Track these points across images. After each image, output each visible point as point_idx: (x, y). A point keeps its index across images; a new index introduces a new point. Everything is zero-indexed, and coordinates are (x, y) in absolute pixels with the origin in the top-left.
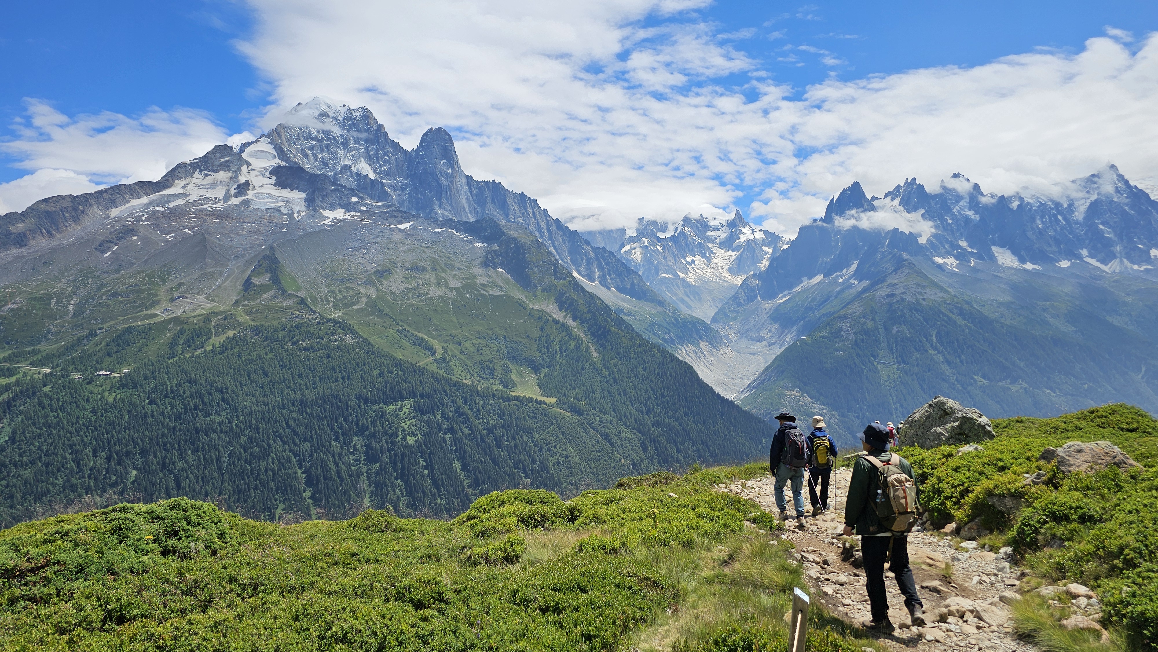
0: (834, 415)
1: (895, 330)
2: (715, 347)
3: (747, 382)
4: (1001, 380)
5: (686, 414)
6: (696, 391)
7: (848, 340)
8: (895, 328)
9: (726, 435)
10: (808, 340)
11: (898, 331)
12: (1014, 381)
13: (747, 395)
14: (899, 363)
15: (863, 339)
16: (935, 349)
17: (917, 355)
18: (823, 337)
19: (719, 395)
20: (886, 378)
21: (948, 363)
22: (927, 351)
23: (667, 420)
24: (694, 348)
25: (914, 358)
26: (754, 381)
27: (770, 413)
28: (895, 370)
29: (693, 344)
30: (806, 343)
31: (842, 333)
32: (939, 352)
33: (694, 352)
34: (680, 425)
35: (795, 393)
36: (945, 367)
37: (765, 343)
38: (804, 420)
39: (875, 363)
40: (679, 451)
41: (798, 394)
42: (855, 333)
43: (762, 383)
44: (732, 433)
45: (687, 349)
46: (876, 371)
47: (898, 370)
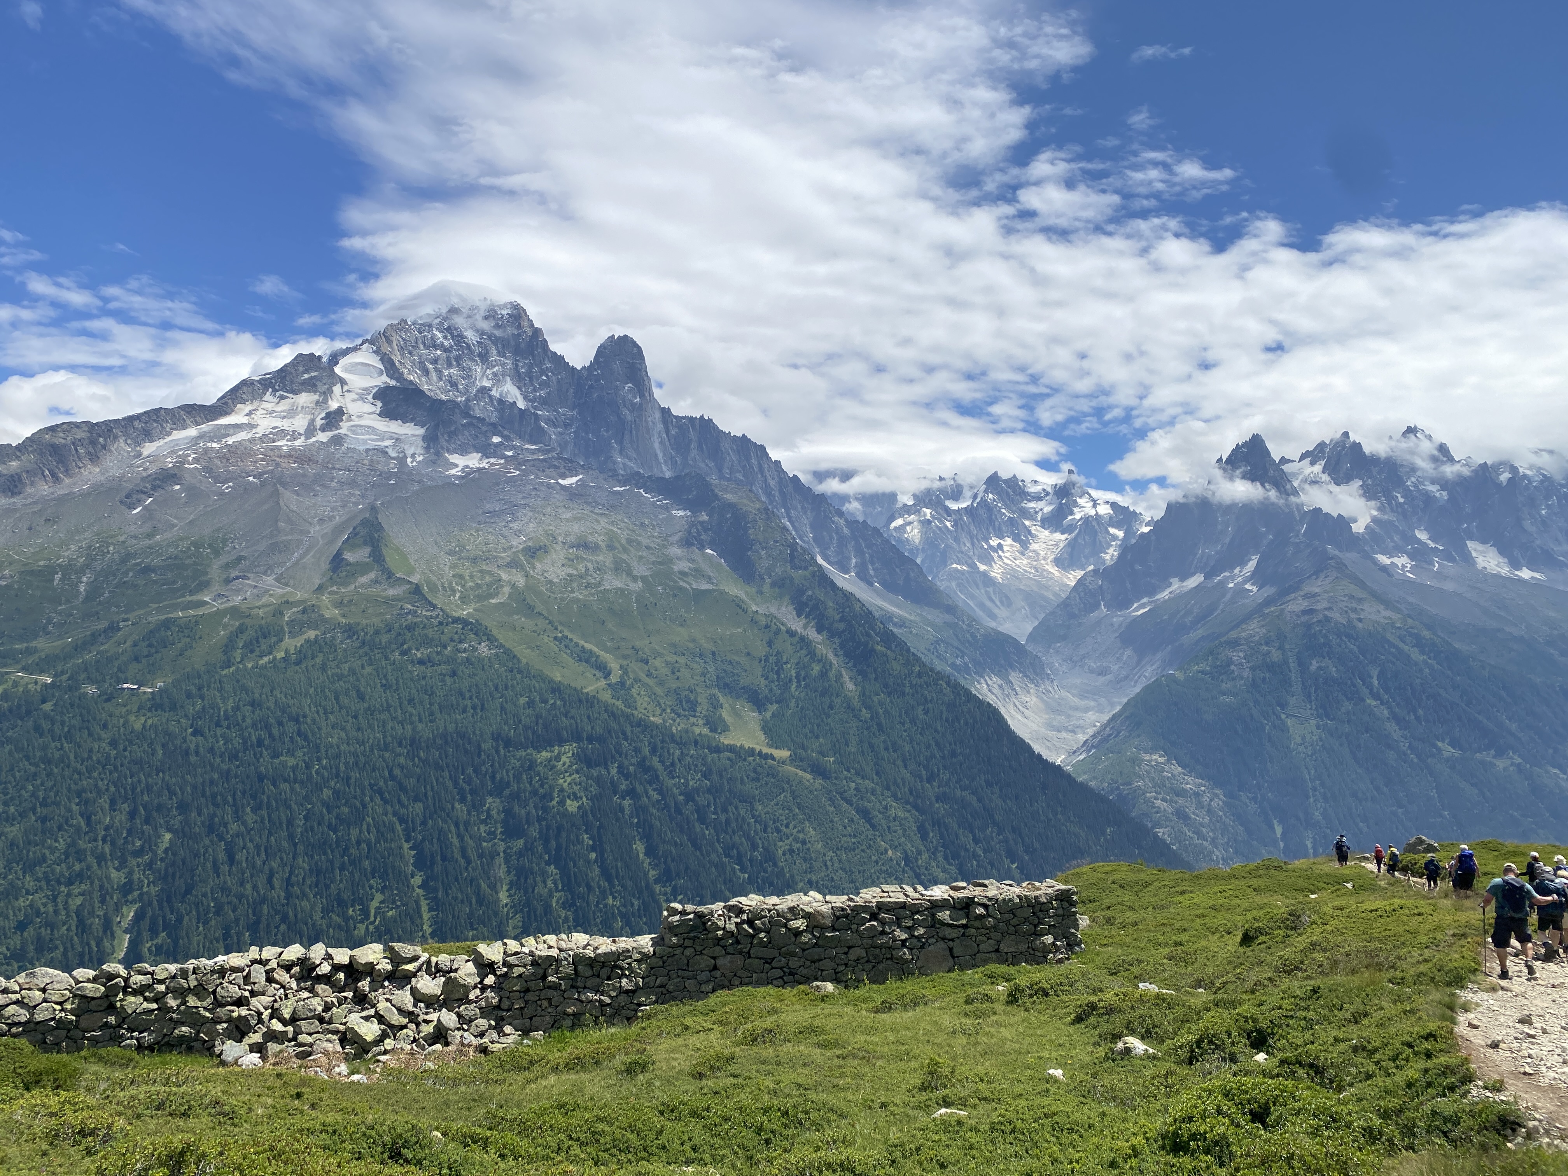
0: (1217, 796)
1: (1314, 665)
2: (1032, 681)
3: (1082, 738)
4: (1480, 751)
5: (989, 784)
6: (1005, 749)
7: (1242, 678)
8: (1314, 662)
9: (1050, 819)
10: (1180, 675)
11: (1320, 668)
12: (1500, 753)
13: (1081, 757)
14: (1319, 716)
15: (1264, 679)
16: (1376, 697)
17: (1348, 706)
18: (1202, 672)
19: (1040, 756)
20: (1299, 740)
21: (1398, 719)
22: (1363, 700)
23: (958, 792)
24: (1000, 682)
25: (1343, 710)
26: (1094, 736)
27: (1118, 788)
28: (1314, 729)
29: (998, 674)
30: (1175, 681)
31: (1233, 667)
32: (1382, 703)
33: (1000, 686)
34: (980, 800)
35: (1158, 758)
36: (1392, 728)
37: (1109, 677)
38: (1171, 801)
39: (1283, 716)
40: (976, 841)
41: (1162, 760)
42: (1253, 669)
43: (1105, 740)
44: (1059, 816)
45: (989, 682)
46: (1284, 729)
47: (1318, 727)
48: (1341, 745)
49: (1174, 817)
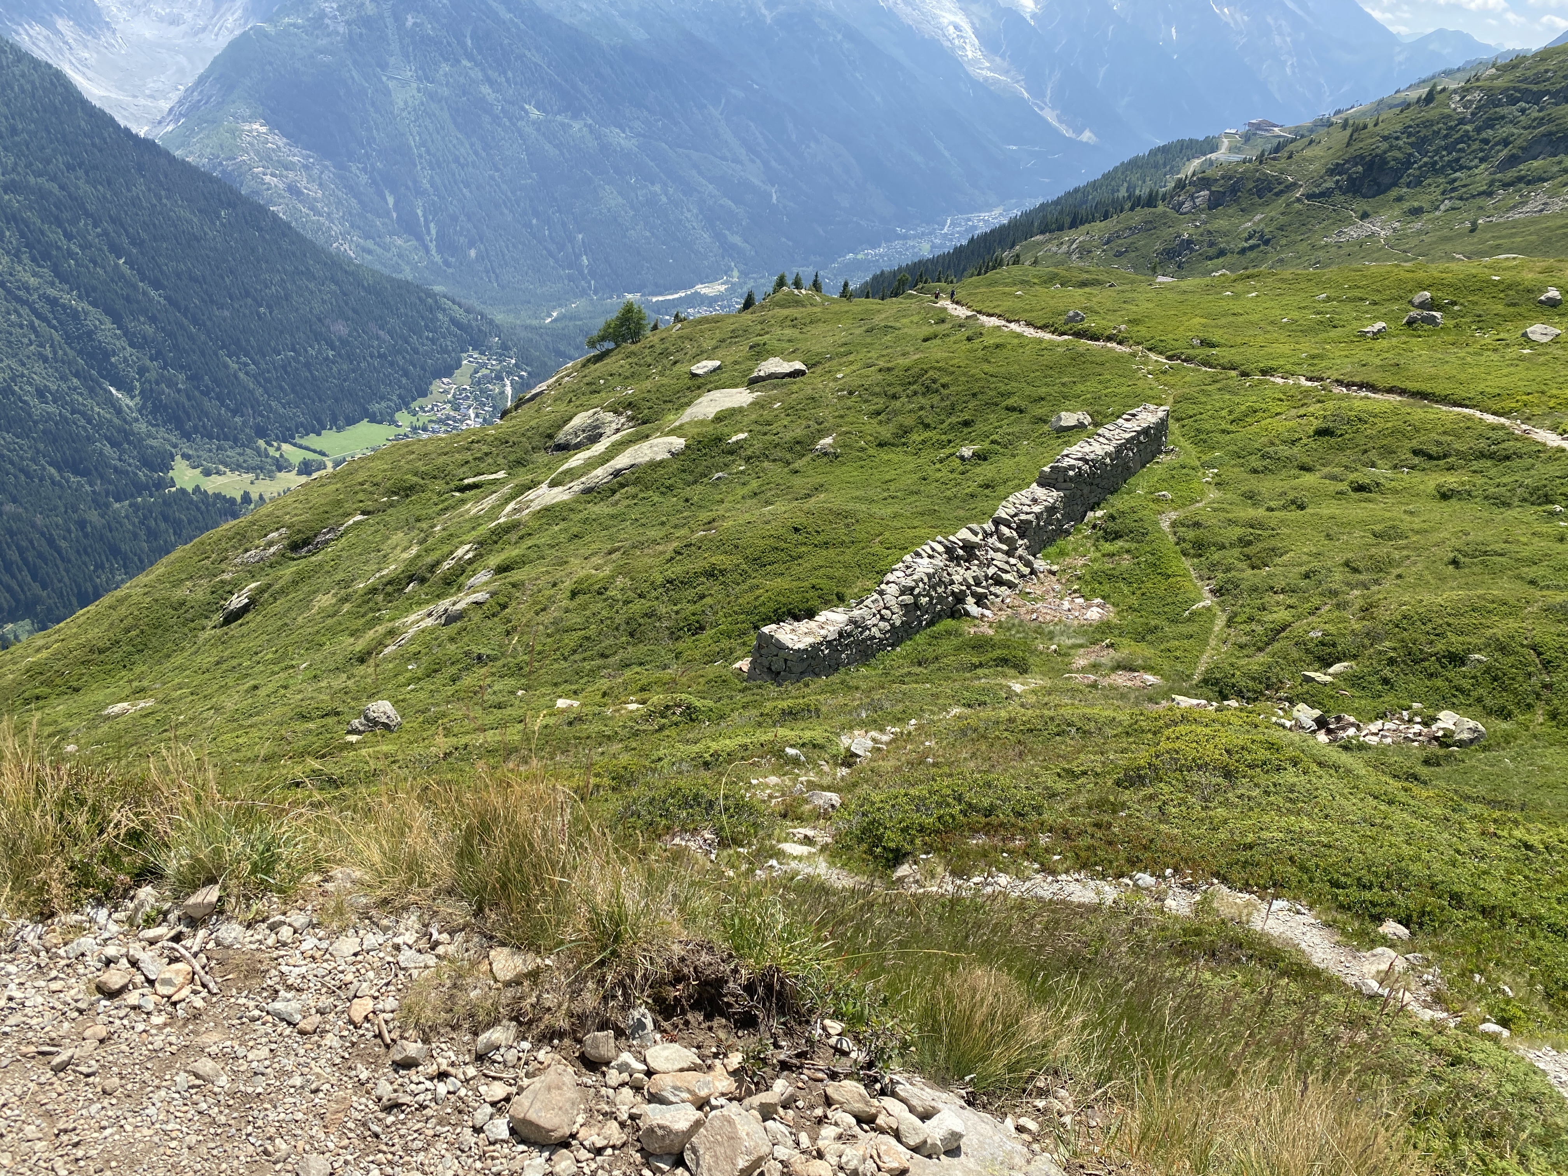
0: (327, 167)
1: (410, 21)
2: (88, 31)
3: (165, 105)
4: (559, 113)
5: (70, 168)
6: (83, 123)
7: (338, 33)
8: (409, 17)
9: (154, 206)
10: (268, 28)
11: (415, 24)
12: (575, 116)
13: (170, 128)
14: (419, 79)
15: (361, 35)
16: (471, 58)
17: (446, 68)
18: (294, 25)
19: (127, 131)
20: (401, 104)
21: (491, 82)
22: (459, 61)
23: (32, 179)
24: (45, 32)
25: (441, 72)
26: (181, 103)
27: (221, 164)
28: (415, 92)
29: (42, 22)
30: (266, 35)
31: (327, 21)
32: (476, 65)
33: (47, 38)
34: (62, 187)
35: (258, 127)
36: (486, 89)
37: (183, 28)
38: (281, 176)
39: (384, 79)
40: (69, 237)
41: (264, 129)
42: (348, 23)
43: (195, 106)
44: (164, 201)
45: (31, 32)
46: (387, 93)
47: (419, 90)
48: (442, 109)
49: (287, 194)
